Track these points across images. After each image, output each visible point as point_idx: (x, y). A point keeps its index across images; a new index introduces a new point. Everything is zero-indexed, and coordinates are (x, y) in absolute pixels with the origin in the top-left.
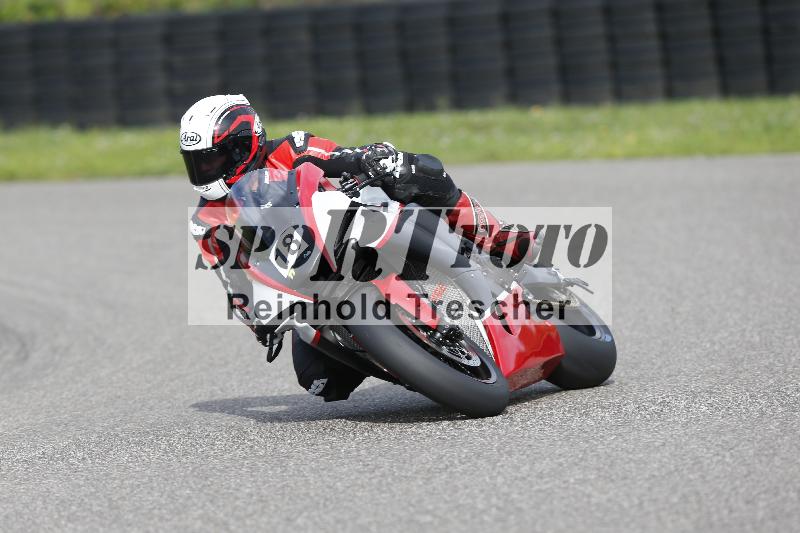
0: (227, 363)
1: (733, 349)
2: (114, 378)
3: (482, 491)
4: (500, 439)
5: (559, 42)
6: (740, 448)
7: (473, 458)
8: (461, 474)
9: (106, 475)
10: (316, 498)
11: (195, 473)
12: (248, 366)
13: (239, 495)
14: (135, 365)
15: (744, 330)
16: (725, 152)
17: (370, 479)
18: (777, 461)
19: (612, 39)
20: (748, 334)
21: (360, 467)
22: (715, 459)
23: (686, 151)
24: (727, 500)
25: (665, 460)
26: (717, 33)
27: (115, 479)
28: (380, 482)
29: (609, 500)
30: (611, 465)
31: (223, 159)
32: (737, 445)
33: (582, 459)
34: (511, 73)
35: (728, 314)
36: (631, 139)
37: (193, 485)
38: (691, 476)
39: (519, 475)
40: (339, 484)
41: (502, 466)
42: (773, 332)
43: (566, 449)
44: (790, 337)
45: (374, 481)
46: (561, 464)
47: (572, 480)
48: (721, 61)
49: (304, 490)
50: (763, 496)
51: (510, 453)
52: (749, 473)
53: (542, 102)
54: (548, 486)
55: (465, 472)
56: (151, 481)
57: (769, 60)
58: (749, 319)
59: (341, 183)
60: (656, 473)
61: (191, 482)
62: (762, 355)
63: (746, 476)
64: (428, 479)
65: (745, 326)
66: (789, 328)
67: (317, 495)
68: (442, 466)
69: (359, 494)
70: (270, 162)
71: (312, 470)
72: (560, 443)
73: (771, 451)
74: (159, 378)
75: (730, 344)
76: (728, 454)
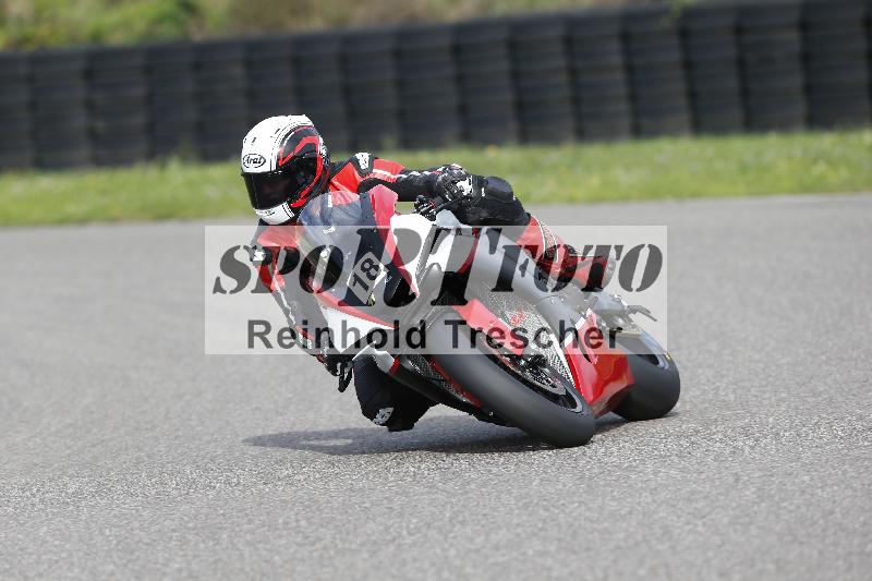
0: (154, 427)
1: (706, 408)
2: (30, 444)
3: (433, 564)
4: (452, 507)
5: (516, 75)
6: (713, 516)
7: (424, 529)
8: (410, 546)
9: (21, 550)
10: (252, 574)
11: (120, 547)
12: (178, 430)
13: (168, 570)
14: (53, 429)
15: (718, 388)
16: (695, 195)
17: (311, 552)
18: (753, 530)
19: (573, 72)
20: (722, 393)
21: (299, 539)
22: (687, 528)
23: (654, 194)
24: (699, 573)
25: (632, 529)
26: (688, 65)
27: (31, 554)
28: (321, 556)
29: (572, 574)
30: (574, 535)
31: (287, 182)
32: (710, 513)
33: (541, 529)
34: (463, 110)
35: (700, 371)
36: (595, 181)
37: (117, 560)
38: (660, 547)
39: (473, 547)
40: (276, 558)
41: (454, 538)
42: (749, 391)
43: (524, 518)
44: (767, 396)
45: (315, 554)
46: (518, 535)
47: (531, 552)
48: (692, 95)
49: (238, 565)
50: (738, 568)
51: (463, 523)
52: (724, 543)
53: (498, 142)
54: (505, 558)
55: (414, 544)
56: (71, 555)
57: (745, 93)
58: (723, 376)
59: (416, 206)
60: (622, 544)
61: (115, 556)
62: (736, 415)
63: (720, 546)
64: (375, 552)
65: (719, 384)
66: (766, 386)
67: (252, 570)
68: (389, 537)
69: (299, 568)
70: (333, 185)
71: (248, 543)
72: (517, 511)
73: (747, 519)
74: (80, 443)
75: (703, 403)
76: (700, 523)
